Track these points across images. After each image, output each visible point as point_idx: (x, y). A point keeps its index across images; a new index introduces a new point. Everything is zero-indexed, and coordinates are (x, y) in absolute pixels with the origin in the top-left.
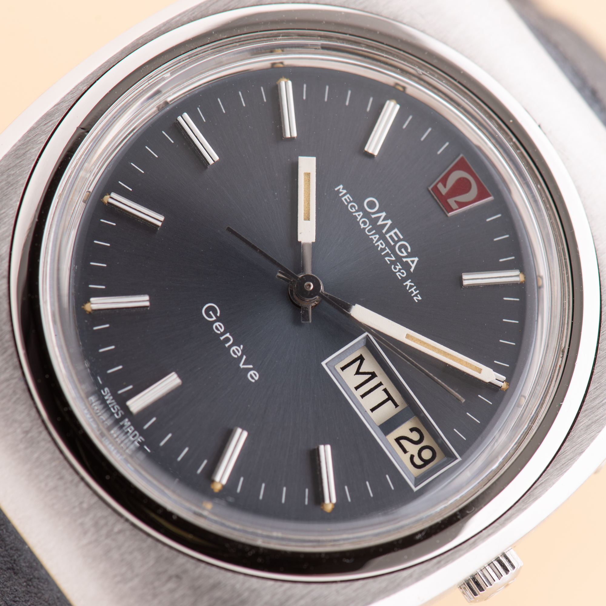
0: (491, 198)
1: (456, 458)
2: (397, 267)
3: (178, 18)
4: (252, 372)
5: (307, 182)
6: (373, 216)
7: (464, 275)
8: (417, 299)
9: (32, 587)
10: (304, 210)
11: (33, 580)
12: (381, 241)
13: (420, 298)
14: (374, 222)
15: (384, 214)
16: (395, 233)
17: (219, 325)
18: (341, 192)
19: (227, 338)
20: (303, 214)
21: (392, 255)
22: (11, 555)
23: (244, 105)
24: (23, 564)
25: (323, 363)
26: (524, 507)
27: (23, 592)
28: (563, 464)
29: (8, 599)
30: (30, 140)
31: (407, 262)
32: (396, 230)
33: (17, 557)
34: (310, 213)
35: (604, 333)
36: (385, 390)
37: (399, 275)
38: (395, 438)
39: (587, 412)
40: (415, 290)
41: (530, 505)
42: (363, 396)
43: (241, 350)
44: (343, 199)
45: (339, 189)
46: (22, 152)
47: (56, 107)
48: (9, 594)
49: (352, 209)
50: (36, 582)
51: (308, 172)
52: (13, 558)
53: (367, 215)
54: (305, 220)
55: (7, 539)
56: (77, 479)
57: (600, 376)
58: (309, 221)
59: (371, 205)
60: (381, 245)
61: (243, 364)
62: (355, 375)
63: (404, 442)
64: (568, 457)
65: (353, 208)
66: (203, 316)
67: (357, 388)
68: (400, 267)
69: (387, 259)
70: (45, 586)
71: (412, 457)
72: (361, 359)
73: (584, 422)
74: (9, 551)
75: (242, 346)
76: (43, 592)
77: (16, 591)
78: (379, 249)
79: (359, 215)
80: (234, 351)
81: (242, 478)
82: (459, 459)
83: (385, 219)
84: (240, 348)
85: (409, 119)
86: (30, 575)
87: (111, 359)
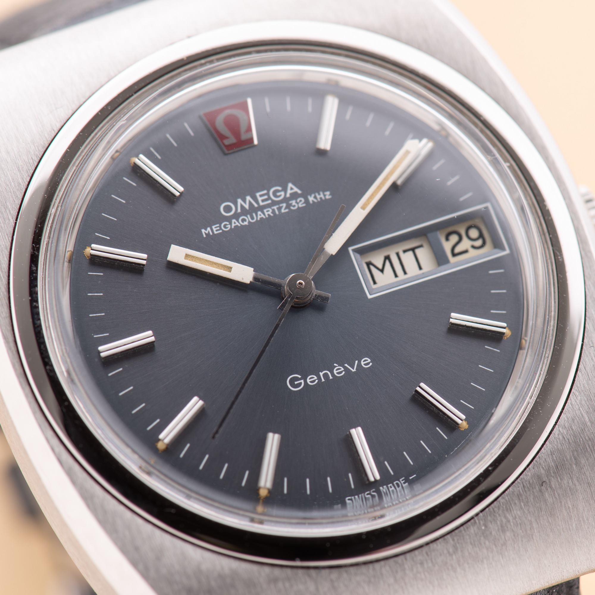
0: (249, 101)
1: (488, 207)
2: (293, 204)
4: (362, 363)
5: (194, 259)
6: (239, 210)
7: (319, 147)
8: (328, 196)
10: (221, 269)
12: (265, 211)
13: (328, 193)
14: (244, 212)
15: (240, 201)
16: (261, 196)
17: (310, 379)
18: (209, 232)
19: (324, 375)
20: (225, 271)
21: (281, 205)
23: (102, 294)
25: (370, 297)
31: (291, 194)
32: (258, 194)
34: (225, 264)
36: (405, 251)
37: (301, 204)
38: (452, 256)
40: (319, 194)
42: (405, 273)
43: (339, 366)
44: (216, 232)
45: (205, 233)
49: (228, 228)
51: (185, 255)
53: (236, 216)
54: (230, 271)
58: (233, 269)
59: (228, 209)
60: (268, 212)
61: (354, 369)
62: (383, 274)
63: (458, 250)
65: (227, 227)
66: (297, 391)
67: (396, 276)
68: (294, 201)
69: (283, 211)
71: (473, 247)
72: (369, 264)
75: (335, 365)
78: (272, 215)
79: (235, 223)
80: (338, 373)
81: (461, 401)
82: (488, 205)
83: (244, 201)
84: (337, 366)
85: (153, 151)
87: (319, 486)
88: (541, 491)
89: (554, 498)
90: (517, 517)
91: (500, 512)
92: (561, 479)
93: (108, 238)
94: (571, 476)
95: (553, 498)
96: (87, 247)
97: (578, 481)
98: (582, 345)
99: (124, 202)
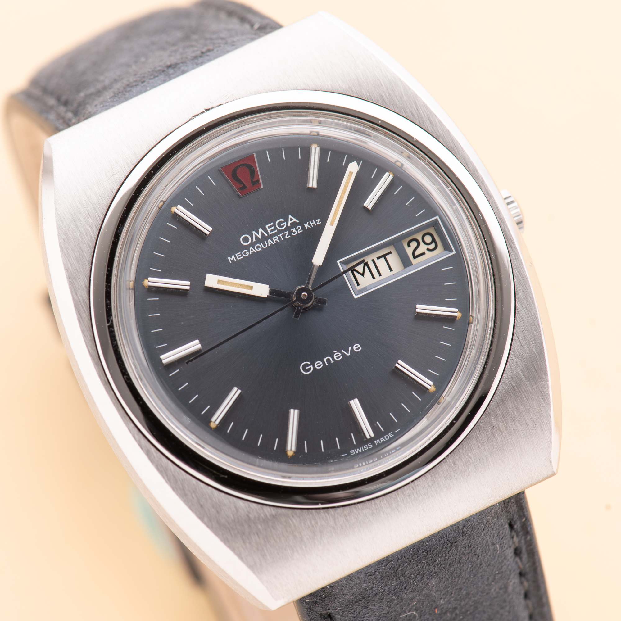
0: (255, 155)
1: (437, 219)
2: (293, 232)
4: (354, 348)
5: (224, 283)
6: (254, 240)
7: (309, 186)
8: (319, 222)
9: (468, 532)
10: (245, 289)
12: (273, 238)
13: (319, 220)
14: (258, 241)
15: (254, 233)
16: (269, 227)
17: (317, 364)
18: (233, 258)
19: (327, 360)
20: (248, 290)
21: (284, 233)
22: (444, 542)
23: (159, 314)
24: (452, 535)
25: (356, 297)
26: (481, 179)
27: (468, 539)
29: (467, 551)
30: (164, 471)
31: (291, 224)
32: (267, 226)
33: (446, 538)
34: (248, 285)
35: (366, 97)
36: (378, 258)
37: (299, 231)
38: (413, 258)
39: (421, 122)
40: (312, 222)
42: (380, 275)
43: (337, 352)
44: (238, 259)
45: (231, 260)
46: (172, 477)
48: (465, 549)
50: (465, 529)
51: (217, 281)
52: (446, 541)
53: (252, 245)
54: (252, 289)
55: (433, 542)
56: (412, 484)
57: (397, 107)
58: (253, 287)
59: (246, 240)
60: (276, 239)
61: (348, 354)
62: (364, 277)
63: (417, 253)
65: (246, 253)
66: (308, 374)
67: (374, 278)
68: (294, 229)
69: (286, 237)
71: (428, 249)
73: (428, 125)
74: (440, 543)
75: (335, 351)
76: (473, 525)
77: (465, 544)
78: (279, 241)
79: (252, 250)
80: (337, 358)
81: (429, 370)
82: (437, 217)
83: (258, 233)
84: (336, 353)
85: (187, 200)
86: (460, 532)
87: (330, 445)
88: (492, 433)
90: (477, 454)
91: (464, 452)
92: (506, 423)
93: (160, 271)
94: (513, 420)
95: (501, 438)
96: (145, 279)
97: (519, 423)
98: (515, 320)
99: (169, 242)
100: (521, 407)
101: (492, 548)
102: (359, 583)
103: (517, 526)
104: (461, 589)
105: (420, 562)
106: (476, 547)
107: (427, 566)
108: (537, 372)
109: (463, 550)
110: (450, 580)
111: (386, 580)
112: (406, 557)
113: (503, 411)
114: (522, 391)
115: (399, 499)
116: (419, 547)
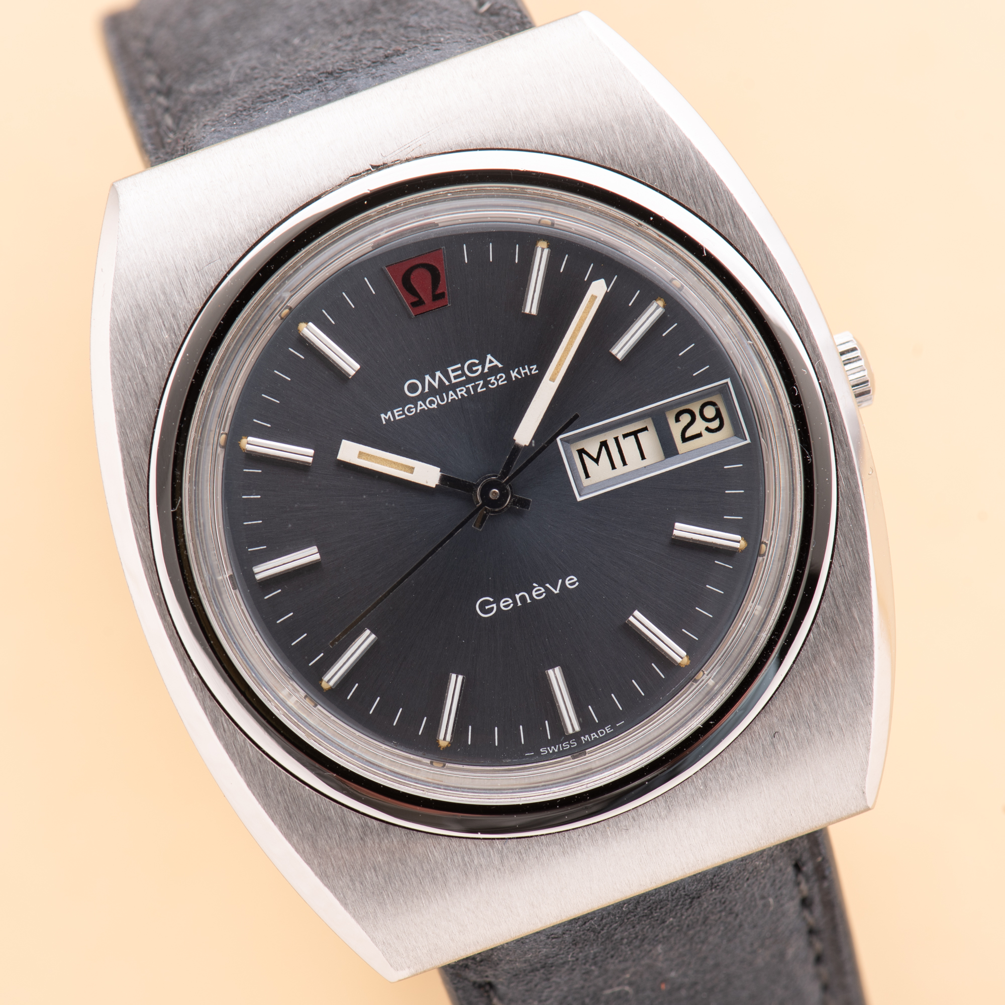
0: (443, 250)
1: (727, 383)
2: (491, 382)
3: (141, 543)
4: (567, 583)
5: (369, 458)
6: (427, 390)
7: (524, 310)
8: (535, 371)
9: (720, 884)
10: (401, 470)
11: (713, 881)
12: (458, 390)
13: (535, 367)
14: (433, 391)
15: (428, 378)
16: (453, 371)
17: (504, 602)
18: (389, 417)
19: (520, 598)
20: (406, 473)
21: (477, 383)
22: (679, 897)
23: (259, 497)
24: (694, 887)
25: (579, 499)
27: (720, 893)
28: (770, 268)
29: (718, 909)
30: (238, 753)
31: (489, 368)
32: (450, 369)
33: (684, 892)
34: (406, 464)
35: (635, 173)
36: (625, 436)
37: (502, 382)
38: (681, 442)
39: (719, 223)
40: (524, 369)
41: (805, 320)
42: (625, 463)
43: (539, 586)
44: (397, 418)
45: (385, 419)
46: (249, 765)
47: (208, 713)
48: (715, 906)
49: (412, 412)
50: (717, 879)
51: (359, 453)
52: (683, 896)
53: (423, 397)
54: (413, 473)
55: (661, 897)
56: (633, 814)
57: (683, 194)
58: (416, 469)
59: (413, 388)
60: (462, 392)
61: (556, 590)
62: (598, 465)
63: (689, 433)
64: (764, 259)
65: (411, 410)
66: (488, 617)
67: (614, 467)
68: (493, 378)
69: (479, 390)
70: (725, 871)
71: (708, 429)
72: (581, 452)
73: (730, 230)
74: (674, 898)
75: (535, 585)
76: (730, 874)
77: (715, 899)
78: (466, 395)
79: (421, 406)
80: (538, 595)
81: (683, 630)
82: (728, 380)
83: (433, 378)
84: (536, 587)
85: (326, 314)
86: (707, 883)
87: (509, 735)
88: (773, 743)
89: (787, 750)
90: (743, 774)
91: (723, 769)
92: (797, 729)
93: (269, 425)
94: (809, 726)
96: (242, 440)
97: (817, 730)
98: (831, 563)
99: (289, 379)
100: (824, 705)
101: (760, 903)
102: (536, 948)
103: (808, 868)
104: (705, 958)
105: (638, 923)
106: (734, 903)
107: (649, 928)
108: (856, 653)
109: (710, 907)
110: (688, 947)
111: (580, 945)
112: (615, 915)
113: (793, 710)
114: (828, 680)
115: (609, 833)
116: (638, 902)
